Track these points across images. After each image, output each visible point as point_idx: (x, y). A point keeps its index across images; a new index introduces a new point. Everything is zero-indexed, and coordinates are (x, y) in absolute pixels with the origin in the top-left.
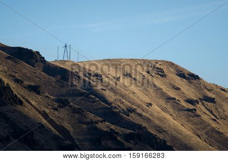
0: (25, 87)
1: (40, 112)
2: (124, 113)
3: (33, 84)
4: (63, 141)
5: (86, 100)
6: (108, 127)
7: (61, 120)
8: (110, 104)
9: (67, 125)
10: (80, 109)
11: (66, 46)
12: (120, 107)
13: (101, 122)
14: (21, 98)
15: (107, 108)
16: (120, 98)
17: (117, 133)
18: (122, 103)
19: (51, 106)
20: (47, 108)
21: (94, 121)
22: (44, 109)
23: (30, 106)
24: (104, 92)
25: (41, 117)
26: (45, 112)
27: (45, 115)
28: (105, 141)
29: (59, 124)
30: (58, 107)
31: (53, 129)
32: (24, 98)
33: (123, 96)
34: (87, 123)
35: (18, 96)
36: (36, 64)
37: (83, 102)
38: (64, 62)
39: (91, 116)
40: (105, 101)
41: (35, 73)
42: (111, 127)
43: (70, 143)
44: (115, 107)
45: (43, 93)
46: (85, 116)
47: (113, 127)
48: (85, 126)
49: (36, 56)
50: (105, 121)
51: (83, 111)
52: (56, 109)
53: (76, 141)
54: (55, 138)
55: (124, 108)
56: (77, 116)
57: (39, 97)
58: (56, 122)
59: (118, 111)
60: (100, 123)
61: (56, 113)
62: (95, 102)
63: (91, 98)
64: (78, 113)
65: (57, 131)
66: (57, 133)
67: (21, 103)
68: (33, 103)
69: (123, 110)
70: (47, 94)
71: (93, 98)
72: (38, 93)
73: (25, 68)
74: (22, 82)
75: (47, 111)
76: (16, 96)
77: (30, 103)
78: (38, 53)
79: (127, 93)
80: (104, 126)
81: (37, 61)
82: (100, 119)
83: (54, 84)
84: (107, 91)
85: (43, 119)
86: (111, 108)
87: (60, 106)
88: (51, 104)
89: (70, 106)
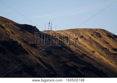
0: (29, 45)
1: (37, 58)
2: (81, 57)
3: (33, 43)
4: (49, 72)
5: (60, 51)
6: (72, 64)
7: (48, 61)
8: (73, 52)
9: (51, 64)
10: (58, 55)
11: (49, 23)
12: (78, 53)
13: (69, 62)
14: (27, 50)
15: (72, 54)
16: (78, 49)
17: (77, 67)
18: (80, 51)
19: (43, 54)
20: (41, 55)
21: (65, 61)
22: (39, 56)
23: (32, 54)
24: (70, 46)
25: (38, 60)
26: (39, 57)
27: (40, 59)
28: (71, 72)
29: (47, 63)
30: (46, 54)
31: (44, 66)
32: (29, 51)
33: (80, 48)
35: (26, 49)
36: (34, 33)
38: (49, 31)
39: (64, 59)
40: (71, 51)
41: (34, 37)
42: (74, 64)
43: (53, 73)
44: (76, 54)
45: (38, 47)
46: (61, 59)
48: (61, 64)
49: (34, 29)
50: (71, 61)
51: (59, 57)
52: (45, 56)
53: (56, 72)
54: (45, 71)
55: (81, 54)
56: (56, 59)
57: (36, 50)
60: (68, 62)
61: (45, 57)
62: (65, 51)
64: (57, 57)
65: (46, 67)
66: (46, 68)
67: (27, 53)
68: (34, 53)
69: (80, 55)
70: (40, 48)
71: (64, 49)
72: (36, 48)
73: (29, 35)
74: (27, 42)
75: (41, 57)
76: (24, 49)
78: (35, 27)
79: (82, 46)
80: (70, 64)
81: (35, 31)
82: (68, 60)
85: (39, 61)
86: (74, 54)
87: (48, 55)
88: (43, 53)
89: (53, 54)
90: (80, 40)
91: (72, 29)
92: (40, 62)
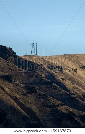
1: (12, 97)
2: (80, 98)
3: (6, 74)
4: (31, 121)
5: (49, 87)
6: (67, 110)
7: (29, 104)
8: (68, 91)
9: (34, 108)
10: (44, 95)
11: (33, 44)
12: (77, 93)
13: (62, 105)
15: (66, 94)
16: (77, 86)
17: (74, 115)
18: (79, 90)
20: (18, 94)
21: (56, 104)
22: (15, 94)
23: (4, 92)
24: (64, 81)
25: (13, 101)
26: (16, 97)
27: (16, 99)
28: (65, 121)
29: (27, 107)
31: (22, 111)
34: (50, 107)
36: (9, 58)
37: (47, 89)
38: (31, 56)
39: (54, 101)
40: (65, 88)
41: (8, 65)
42: (69, 110)
43: (36, 122)
44: (73, 94)
45: (14, 81)
46: (49, 101)
47: (71, 110)
48: (48, 109)
49: (9, 52)
50: (64, 105)
51: (47, 97)
52: (25, 95)
53: (41, 121)
54: (24, 118)
56: (42, 100)
57: (11, 85)
58: (25, 105)
59: (75, 96)
60: (60, 106)
61: (25, 97)
62: (56, 89)
63: (53, 86)
64: (43, 98)
65: (26, 112)
66: (26, 114)
68: (7, 89)
69: (79, 95)
70: (18, 82)
71: (55, 86)
72: (11, 82)
75: (18, 96)
77: (4, 90)
78: (10, 49)
79: (83, 82)
80: (64, 109)
81: (10, 56)
82: (60, 103)
83: (23, 74)
84: (67, 80)
85: (14, 103)
86: (69, 94)
87: (28, 93)
88: (21, 91)
89: (36, 92)
90: (80, 72)
91: (68, 55)
92: (16, 104)
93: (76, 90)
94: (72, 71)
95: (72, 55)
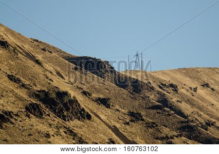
0: (93, 100)
1: (110, 127)
2: (202, 127)
3: (102, 96)
5: (159, 113)
6: (184, 142)
7: (133, 136)
8: (186, 117)
9: (140, 141)
10: (154, 123)
11: (137, 55)
12: (197, 120)
13: (177, 137)
14: (89, 111)
16: (198, 110)
18: (200, 116)
19: (122, 120)
20: (118, 122)
21: (169, 136)
22: (114, 123)
23: (99, 120)
24: (179, 104)
25: (111, 132)
26: (115, 127)
27: (115, 130)
29: (131, 139)
30: (130, 121)
32: (92, 112)
33: (201, 108)
34: (162, 139)
35: (86, 110)
37: (157, 115)
39: (166, 131)
40: (182, 114)
41: (104, 84)
42: (188, 142)
44: (193, 121)
45: (113, 106)
46: (160, 131)
47: (190, 142)
50: (181, 136)
51: (157, 126)
52: (128, 124)
55: (202, 121)
56: (151, 130)
57: (109, 111)
58: (128, 137)
59: (195, 124)
60: (175, 138)
61: (127, 127)
62: (170, 115)
63: (165, 111)
64: (152, 127)
67: (89, 117)
68: (103, 117)
69: (201, 123)
70: (118, 107)
71: (168, 111)
72: (108, 106)
74: (90, 95)
75: (118, 126)
76: (83, 110)
77: (99, 118)
79: (205, 105)
80: (180, 141)
82: (175, 134)
83: (125, 96)
84: (183, 103)
85: (113, 134)
86: (187, 122)
87: (132, 121)
88: (122, 118)
89: (143, 120)
90: (201, 92)
91: (185, 69)
92: (115, 137)
93: (196, 116)
94: (190, 91)
95: (189, 69)
